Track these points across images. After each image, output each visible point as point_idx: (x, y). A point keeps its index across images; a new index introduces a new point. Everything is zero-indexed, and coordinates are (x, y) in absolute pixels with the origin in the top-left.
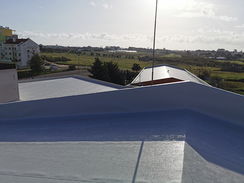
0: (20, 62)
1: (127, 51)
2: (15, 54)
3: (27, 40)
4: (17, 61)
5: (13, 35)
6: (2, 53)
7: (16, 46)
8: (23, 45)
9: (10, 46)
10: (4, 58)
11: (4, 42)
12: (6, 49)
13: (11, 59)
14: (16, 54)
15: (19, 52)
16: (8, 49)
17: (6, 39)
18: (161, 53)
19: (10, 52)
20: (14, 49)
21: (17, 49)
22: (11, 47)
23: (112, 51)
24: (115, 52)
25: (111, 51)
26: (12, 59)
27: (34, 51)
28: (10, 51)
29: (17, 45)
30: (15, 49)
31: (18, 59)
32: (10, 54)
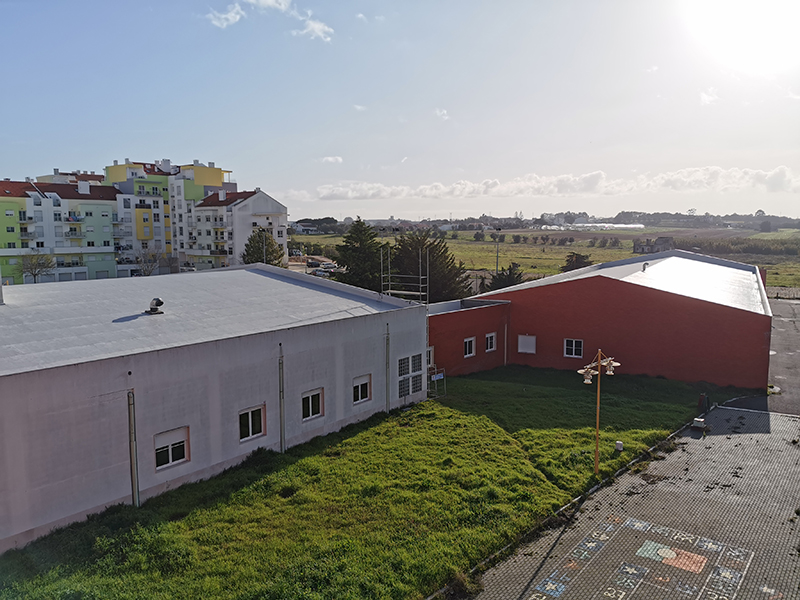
0: (230, 256)
1: (607, 225)
2: (219, 234)
3: (254, 193)
4: (223, 252)
5: (224, 183)
6: (191, 234)
7: (222, 211)
8: (239, 209)
9: (209, 211)
10: (194, 247)
11: (199, 202)
12: (199, 220)
13: (209, 247)
14: (222, 233)
15: (230, 228)
16: (203, 220)
17: (206, 193)
18: (744, 227)
19: (209, 228)
20: (218, 219)
21: (225, 220)
22: (210, 214)
23: (554, 227)
24: (562, 228)
25: (549, 228)
26: (213, 248)
27: (270, 224)
28: (209, 226)
29: (225, 208)
30: (221, 219)
31: (226, 248)
32: (209, 233)
